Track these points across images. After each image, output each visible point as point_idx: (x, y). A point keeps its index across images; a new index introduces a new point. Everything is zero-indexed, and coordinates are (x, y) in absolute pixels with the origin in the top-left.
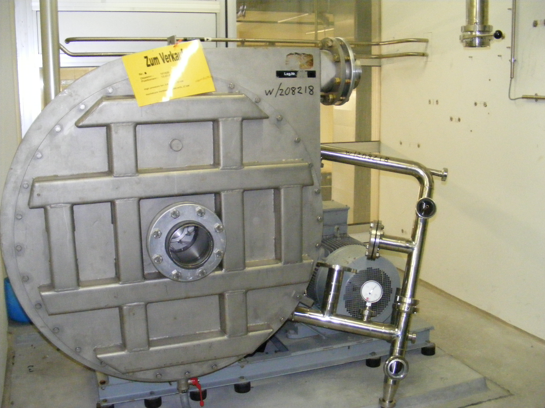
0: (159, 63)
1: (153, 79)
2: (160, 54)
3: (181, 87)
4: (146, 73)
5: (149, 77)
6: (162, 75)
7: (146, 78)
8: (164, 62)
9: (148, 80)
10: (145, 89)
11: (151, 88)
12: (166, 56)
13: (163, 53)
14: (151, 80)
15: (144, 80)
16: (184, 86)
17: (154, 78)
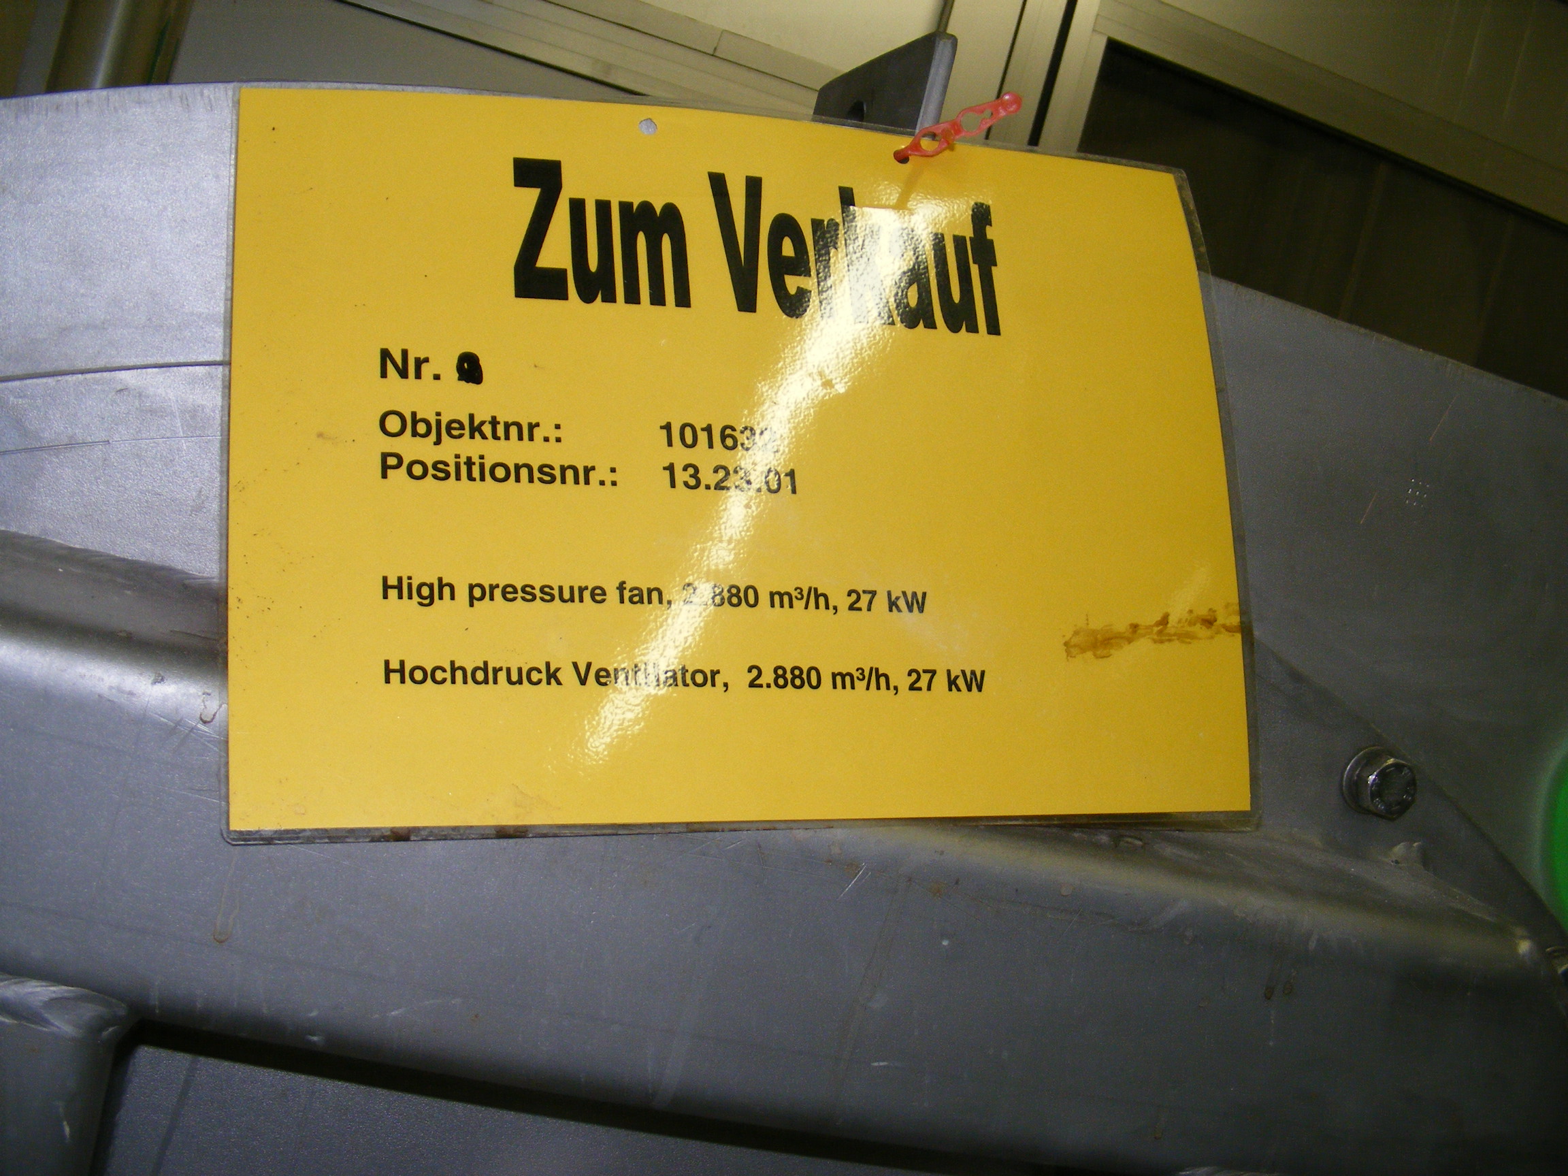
0: (683, 299)
1: (547, 475)
2: (718, 183)
3: (877, 678)
4: (470, 369)
5: (499, 429)
6: (679, 456)
7: (453, 428)
8: (747, 301)
9: (470, 469)
10: (392, 587)
11: (479, 593)
12: (785, 226)
13: (754, 187)
14: (513, 473)
15: (411, 448)
16: (919, 680)
17: (556, 457)
